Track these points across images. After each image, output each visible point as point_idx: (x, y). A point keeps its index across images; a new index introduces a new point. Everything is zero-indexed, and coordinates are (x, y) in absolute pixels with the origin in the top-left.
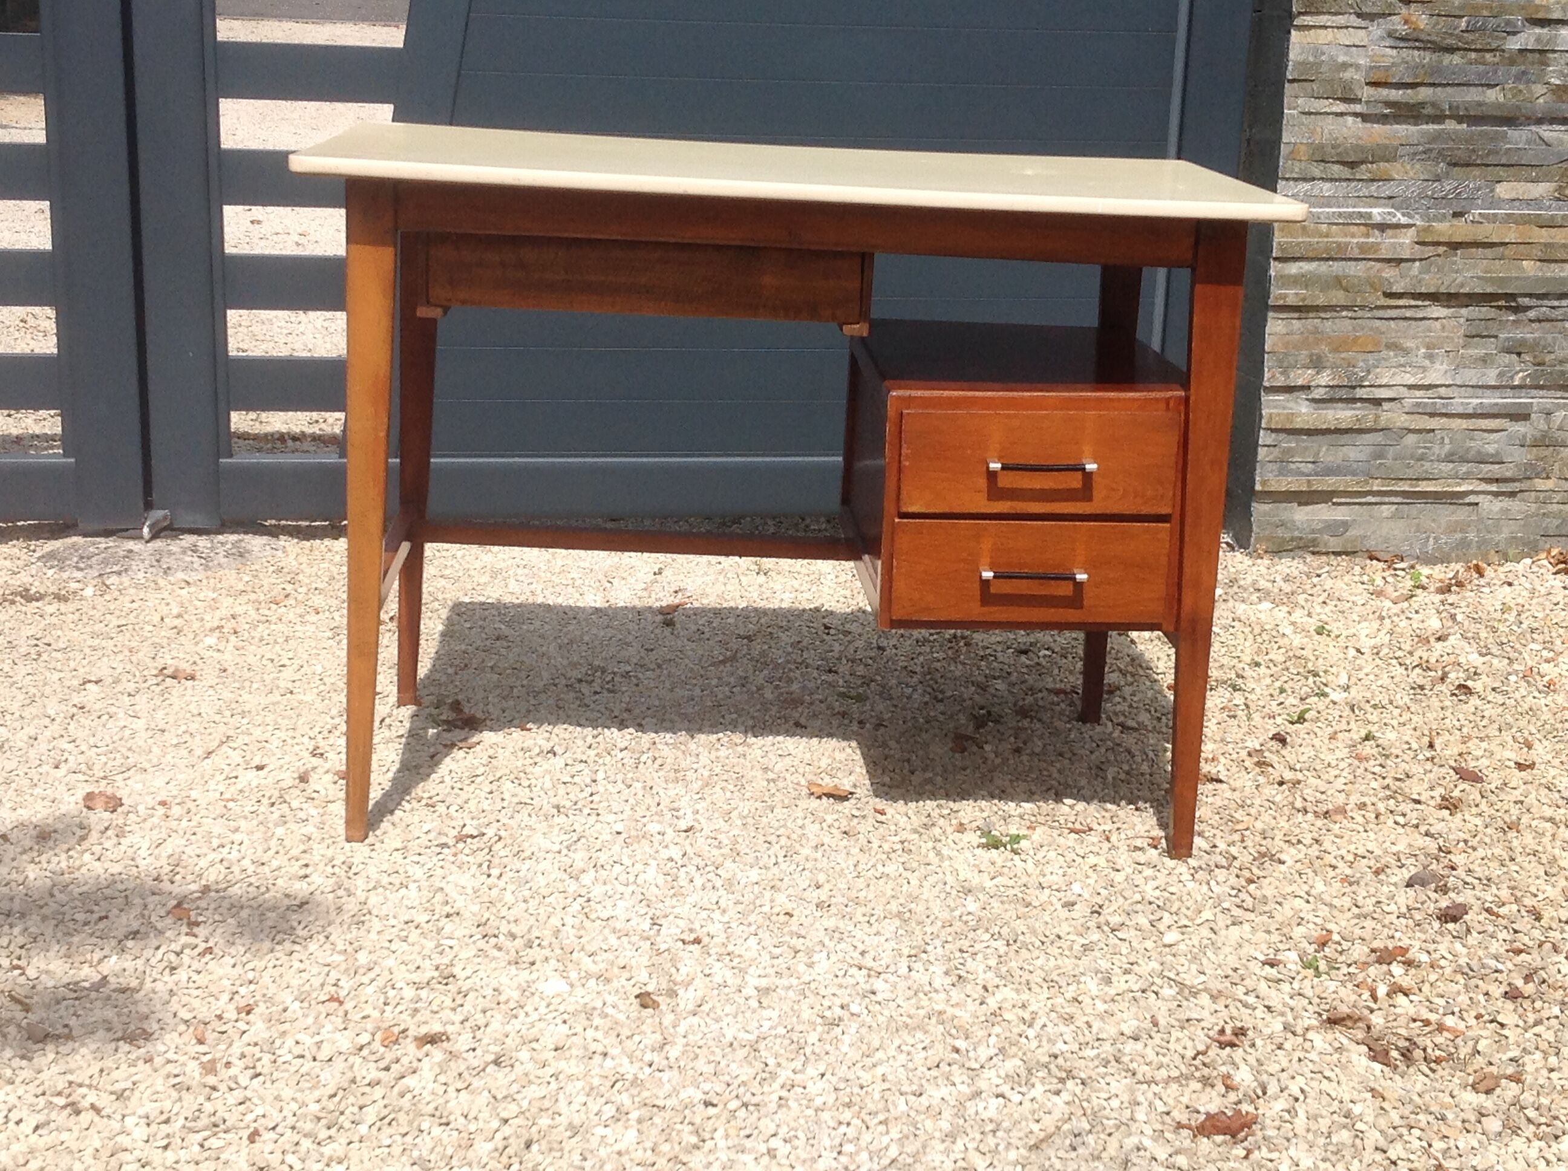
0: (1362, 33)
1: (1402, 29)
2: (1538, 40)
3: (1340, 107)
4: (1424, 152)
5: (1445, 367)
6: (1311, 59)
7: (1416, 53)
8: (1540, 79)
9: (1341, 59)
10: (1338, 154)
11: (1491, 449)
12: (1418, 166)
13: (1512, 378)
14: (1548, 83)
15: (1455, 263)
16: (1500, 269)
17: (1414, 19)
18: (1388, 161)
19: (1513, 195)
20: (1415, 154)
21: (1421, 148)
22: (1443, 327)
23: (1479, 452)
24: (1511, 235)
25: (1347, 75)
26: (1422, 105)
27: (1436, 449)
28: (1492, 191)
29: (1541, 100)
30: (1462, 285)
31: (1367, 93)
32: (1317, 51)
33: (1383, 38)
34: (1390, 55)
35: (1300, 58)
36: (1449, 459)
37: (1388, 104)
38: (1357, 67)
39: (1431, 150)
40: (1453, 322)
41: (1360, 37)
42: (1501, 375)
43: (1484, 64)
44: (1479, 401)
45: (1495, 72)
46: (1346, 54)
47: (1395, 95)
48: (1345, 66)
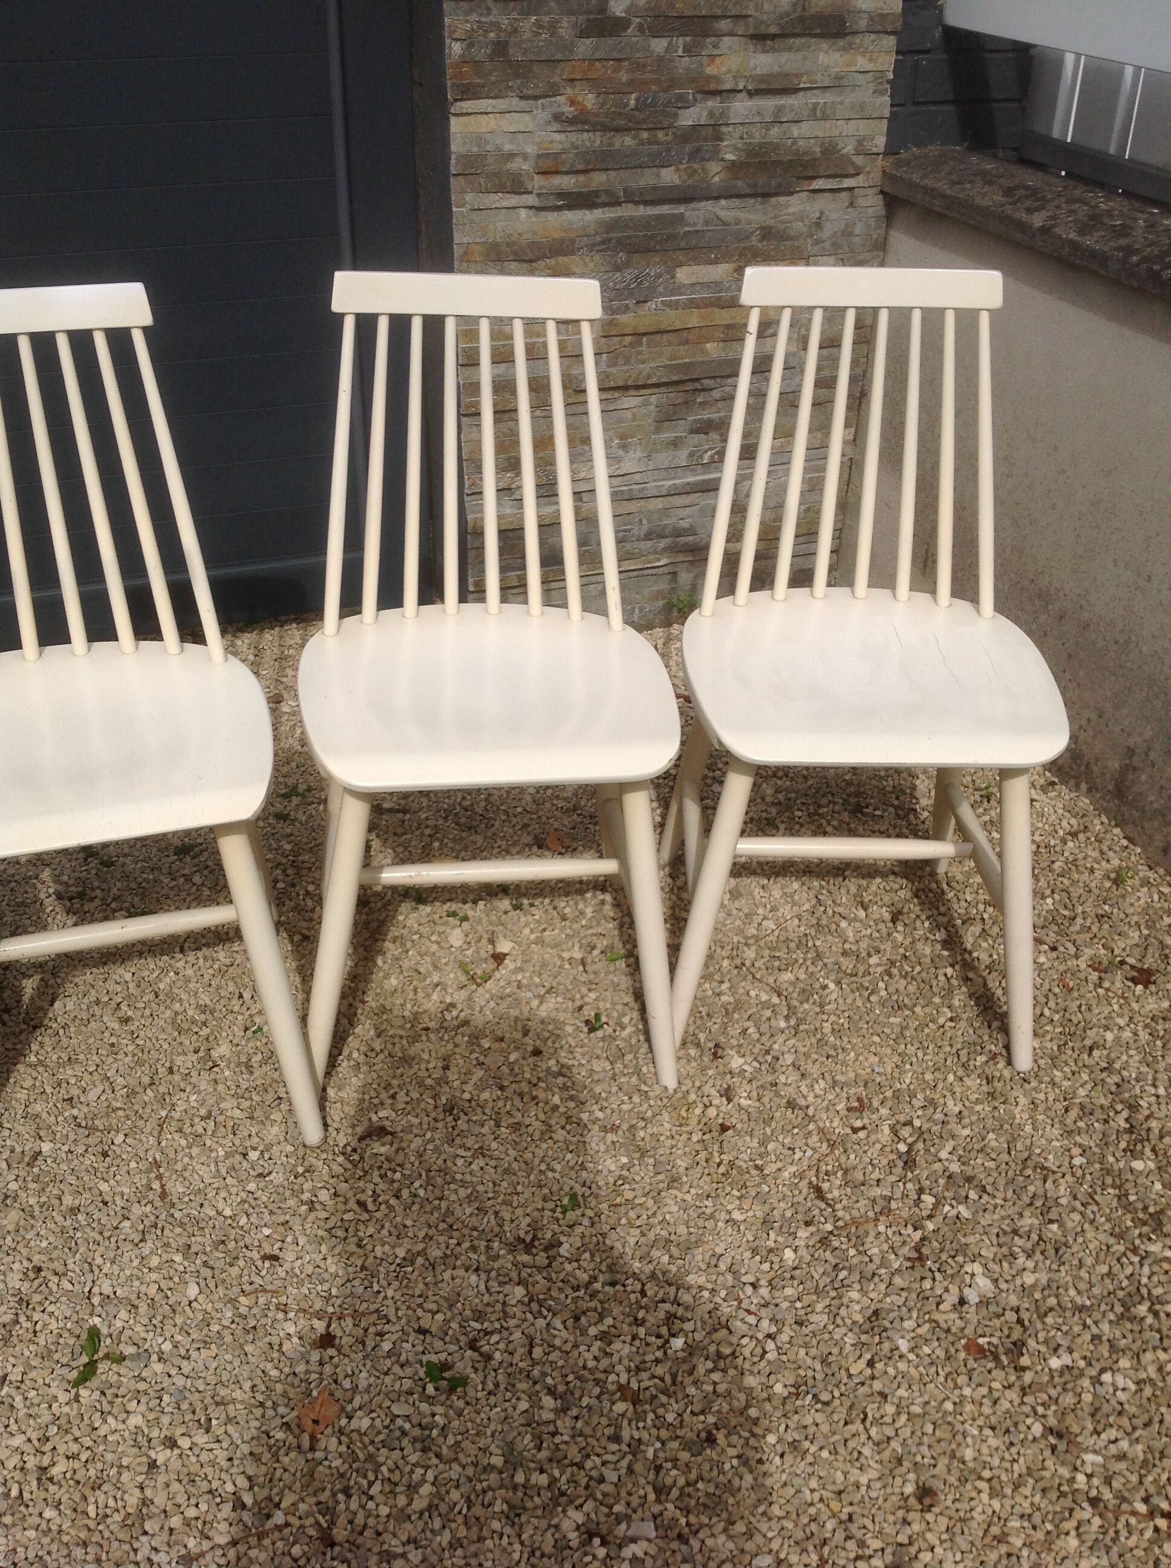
0: (526, 117)
1: (569, 111)
2: (711, 114)
3: (513, 200)
4: (603, 243)
5: (639, 454)
6: (475, 149)
7: (585, 134)
8: (715, 155)
9: (508, 147)
10: (515, 253)
11: (685, 524)
12: (597, 258)
13: (701, 457)
14: (723, 160)
15: (640, 353)
16: (685, 356)
17: (580, 99)
18: (565, 255)
19: (693, 280)
20: (594, 245)
21: (599, 239)
22: (634, 415)
23: (675, 529)
24: (694, 319)
25: (516, 165)
26: (596, 193)
27: (636, 531)
28: (673, 277)
29: (717, 179)
30: (649, 376)
31: (538, 182)
32: (479, 139)
33: (549, 123)
34: (558, 140)
35: (463, 150)
36: (648, 537)
37: (561, 195)
38: (525, 157)
39: (609, 240)
40: (643, 410)
41: (525, 122)
42: (691, 455)
43: (657, 143)
44: (671, 482)
45: (669, 151)
46: (511, 142)
47: (567, 183)
48: (511, 156)
